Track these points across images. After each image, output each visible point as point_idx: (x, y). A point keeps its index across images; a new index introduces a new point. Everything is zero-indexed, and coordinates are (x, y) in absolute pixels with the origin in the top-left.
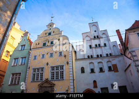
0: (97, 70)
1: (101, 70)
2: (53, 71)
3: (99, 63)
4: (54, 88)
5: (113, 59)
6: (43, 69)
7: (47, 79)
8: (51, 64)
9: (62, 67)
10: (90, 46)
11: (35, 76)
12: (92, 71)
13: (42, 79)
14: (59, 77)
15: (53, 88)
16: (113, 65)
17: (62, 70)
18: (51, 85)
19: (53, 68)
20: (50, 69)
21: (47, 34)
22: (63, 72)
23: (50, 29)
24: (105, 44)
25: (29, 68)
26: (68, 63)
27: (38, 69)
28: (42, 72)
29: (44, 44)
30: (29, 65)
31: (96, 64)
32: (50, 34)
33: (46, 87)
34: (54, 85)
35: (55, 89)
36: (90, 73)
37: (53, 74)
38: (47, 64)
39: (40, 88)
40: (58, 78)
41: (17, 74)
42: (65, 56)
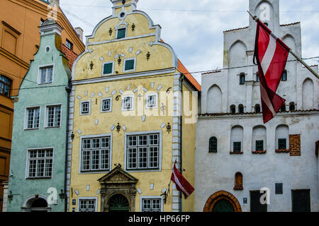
0: (248, 147)
1: (259, 148)
2: (133, 147)
4: (137, 187)
6: (107, 140)
7: (119, 167)
8: (127, 130)
9: (154, 137)
10: (242, 76)
11: (88, 158)
12: (237, 148)
13: (107, 166)
14: (148, 162)
15: (135, 188)
17: (154, 146)
18: (130, 179)
19: (132, 139)
20: (126, 141)
21: (115, 34)
22: (156, 149)
23: (122, 15)
25: (73, 136)
26: (169, 128)
27: (96, 140)
28: (105, 148)
29: (108, 68)
30: (71, 128)
31: (248, 130)
32: (122, 32)
33: (117, 184)
34: (136, 180)
35: (139, 190)
36: (231, 153)
37: (132, 154)
38: (118, 128)
39: (104, 186)
40: (145, 165)
41: (43, 151)
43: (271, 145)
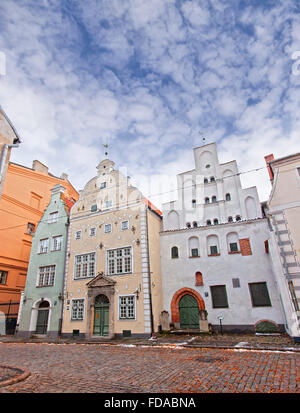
0: (204, 252)
1: (214, 251)
2: (112, 259)
3: (208, 237)
5: (242, 227)
6: (93, 256)
8: (107, 247)
9: (128, 250)
11: (80, 269)
12: (195, 254)
13: (93, 274)
14: (123, 269)
15: (113, 289)
16: (240, 240)
17: (128, 256)
19: (111, 253)
20: (107, 254)
21: (99, 187)
22: (129, 259)
24: (228, 195)
26: (138, 242)
27: (86, 257)
28: (92, 261)
29: (94, 208)
30: (68, 250)
31: (203, 240)
32: (103, 185)
33: (100, 287)
34: (115, 283)
35: (117, 290)
36: (190, 258)
37: (111, 263)
38: (101, 246)
39: (90, 289)
40: (121, 271)
42: (134, 229)
43: (224, 248)
